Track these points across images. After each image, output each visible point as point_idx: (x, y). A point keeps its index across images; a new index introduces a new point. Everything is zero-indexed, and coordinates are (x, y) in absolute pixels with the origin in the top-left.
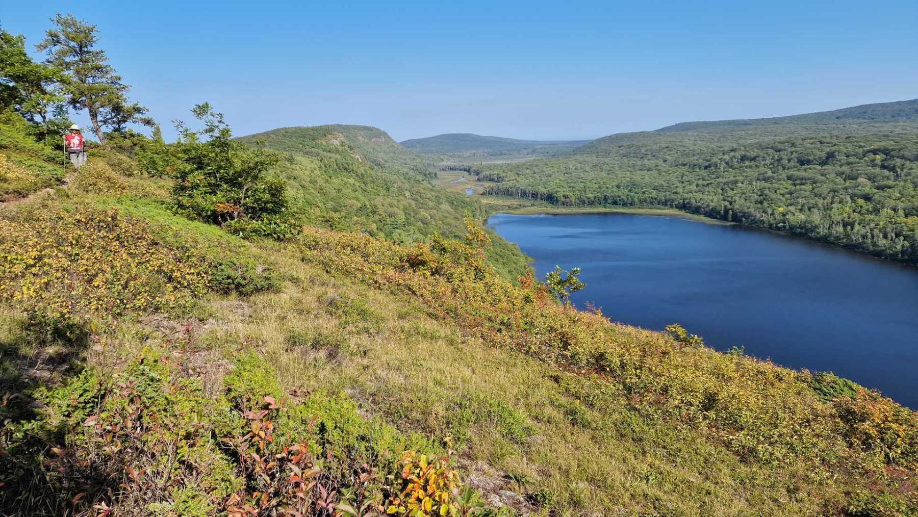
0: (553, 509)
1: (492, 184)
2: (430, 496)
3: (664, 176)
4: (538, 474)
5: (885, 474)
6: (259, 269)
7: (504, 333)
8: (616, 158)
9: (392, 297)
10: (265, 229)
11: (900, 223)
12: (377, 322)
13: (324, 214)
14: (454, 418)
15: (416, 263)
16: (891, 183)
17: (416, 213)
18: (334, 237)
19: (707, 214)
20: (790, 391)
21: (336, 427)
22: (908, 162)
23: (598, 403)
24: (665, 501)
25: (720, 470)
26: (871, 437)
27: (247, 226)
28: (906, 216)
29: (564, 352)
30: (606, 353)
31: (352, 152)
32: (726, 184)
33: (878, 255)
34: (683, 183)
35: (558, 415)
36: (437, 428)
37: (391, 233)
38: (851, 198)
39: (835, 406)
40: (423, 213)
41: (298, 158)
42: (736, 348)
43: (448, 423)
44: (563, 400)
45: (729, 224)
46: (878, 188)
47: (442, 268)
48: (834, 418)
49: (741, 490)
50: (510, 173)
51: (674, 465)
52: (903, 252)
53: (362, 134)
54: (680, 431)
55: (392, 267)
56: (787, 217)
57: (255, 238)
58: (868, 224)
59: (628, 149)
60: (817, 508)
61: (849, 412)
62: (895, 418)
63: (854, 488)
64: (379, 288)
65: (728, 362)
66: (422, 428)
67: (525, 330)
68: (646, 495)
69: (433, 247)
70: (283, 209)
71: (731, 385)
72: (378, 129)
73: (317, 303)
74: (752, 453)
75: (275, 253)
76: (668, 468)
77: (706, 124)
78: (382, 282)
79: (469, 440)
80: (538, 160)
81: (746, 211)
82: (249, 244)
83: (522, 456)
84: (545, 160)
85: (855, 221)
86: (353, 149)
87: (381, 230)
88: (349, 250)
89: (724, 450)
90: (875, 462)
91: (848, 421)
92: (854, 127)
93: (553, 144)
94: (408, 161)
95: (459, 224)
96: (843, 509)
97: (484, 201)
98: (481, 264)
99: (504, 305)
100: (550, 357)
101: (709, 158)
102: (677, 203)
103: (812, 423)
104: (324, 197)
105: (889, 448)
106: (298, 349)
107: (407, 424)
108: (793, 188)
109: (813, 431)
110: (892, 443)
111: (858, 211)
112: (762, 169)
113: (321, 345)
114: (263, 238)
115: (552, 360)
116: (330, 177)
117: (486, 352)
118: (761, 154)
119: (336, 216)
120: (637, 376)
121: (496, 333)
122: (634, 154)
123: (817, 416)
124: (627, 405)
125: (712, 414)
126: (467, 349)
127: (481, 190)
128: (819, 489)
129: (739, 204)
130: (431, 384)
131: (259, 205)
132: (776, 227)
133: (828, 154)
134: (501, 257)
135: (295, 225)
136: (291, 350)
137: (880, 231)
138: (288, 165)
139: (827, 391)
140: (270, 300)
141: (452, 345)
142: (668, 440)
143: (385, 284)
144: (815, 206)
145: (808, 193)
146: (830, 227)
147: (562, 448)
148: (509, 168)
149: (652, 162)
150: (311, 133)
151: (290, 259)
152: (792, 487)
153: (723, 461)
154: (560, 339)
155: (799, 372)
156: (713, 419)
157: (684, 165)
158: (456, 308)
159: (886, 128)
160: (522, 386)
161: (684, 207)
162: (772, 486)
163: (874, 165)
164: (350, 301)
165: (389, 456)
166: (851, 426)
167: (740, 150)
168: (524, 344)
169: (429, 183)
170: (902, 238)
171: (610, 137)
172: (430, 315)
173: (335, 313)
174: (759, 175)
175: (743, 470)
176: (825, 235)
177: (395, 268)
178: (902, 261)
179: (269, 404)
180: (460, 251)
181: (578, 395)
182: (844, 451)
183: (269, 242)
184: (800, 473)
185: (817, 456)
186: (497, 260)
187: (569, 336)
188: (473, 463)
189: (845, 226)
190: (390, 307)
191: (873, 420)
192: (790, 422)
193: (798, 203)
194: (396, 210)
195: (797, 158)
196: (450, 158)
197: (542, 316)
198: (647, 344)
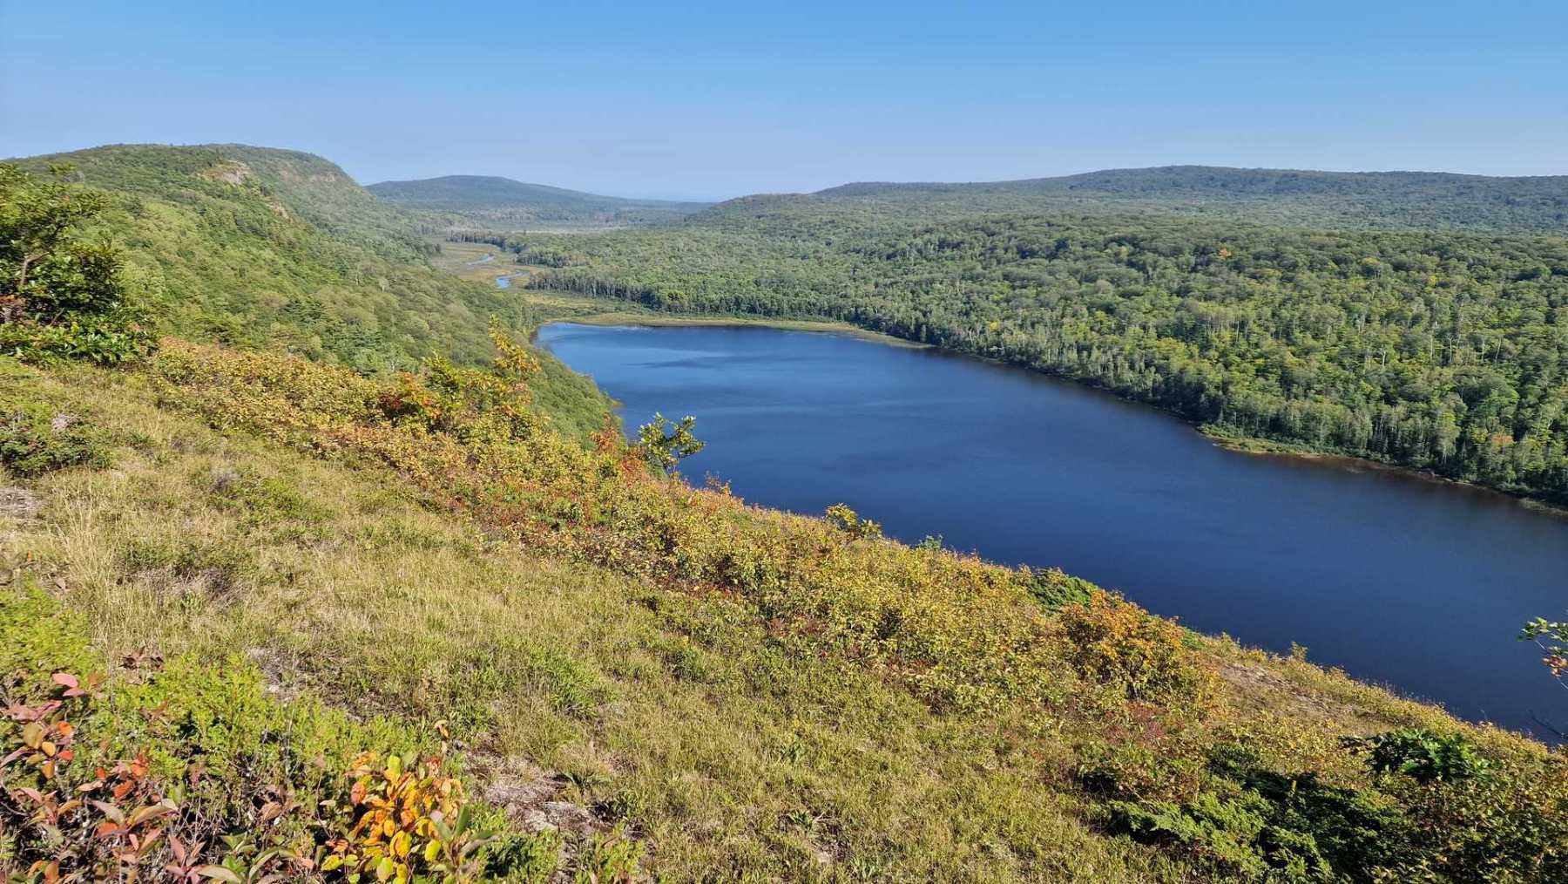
0: (640, 823)
1: (545, 270)
2: (406, 829)
3: (827, 268)
4: (615, 767)
5: (1127, 714)
6: (60, 423)
7: (563, 530)
8: (754, 236)
9: (349, 473)
10: (74, 343)
11: (1151, 348)
12: (317, 521)
13: (211, 316)
14: (465, 686)
15: (396, 409)
16: (1139, 288)
17: (401, 319)
18: (227, 360)
19: (889, 332)
20: (1003, 599)
21: (216, 722)
22: (1162, 258)
23: (719, 638)
24: (819, 787)
25: (902, 730)
26: (1110, 662)
27: (31, 337)
28: (1159, 337)
29: (667, 558)
30: (734, 555)
31: (267, 199)
32: (918, 283)
33: (1122, 394)
34: (855, 280)
35: (651, 665)
36: (432, 704)
37: (351, 354)
38: (1088, 309)
39: (1062, 619)
40: (416, 319)
41: (153, 205)
42: (931, 538)
43: (453, 695)
44: (662, 638)
45: (921, 346)
46: (1123, 295)
47: (448, 419)
48: (1062, 636)
49: (932, 757)
50: (576, 252)
51: (835, 728)
52: (1155, 390)
53: (289, 166)
54: (845, 673)
55: (350, 417)
56: (1003, 336)
57: (53, 361)
58: (1110, 348)
59: (773, 222)
60: (1036, 774)
61: (1081, 626)
62: (1141, 631)
63: (1086, 738)
64: (323, 456)
65: (915, 560)
66: (404, 708)
67: (602, 523)
68: (789, 782)
69: (432, 379)
70: (115, 305)
71: (921, 595)
72: (322, 159)
73: (190, 488)
74: (947, 698)
75: (97, 391)
76: (825, 734)
77: (889, 188)
78: (329, 445)
79: (492, 722)
80: (626, 232)
81: (947, 326)
82: (37, 372)
83: (589, 740)
84: (637, 233)
85: (1093, 344)
86: (269, 194)
87: (330, 348)
88: (259, 386)
89: (908, 697)
90: (1114, 697)
91: (1080, 640)
92: (1093, 203)
93: (650, 205)
94: (384, 222)
95: (484, 339)
96: (1071, 771)
97: (532, 299)
98: (523, 410)
99: (565, 482)
100: (642, 568)
101: (893, 241)
102: (846, 312)
103: (1032, 647)
104: (209, 283)
105: (1133, 675)
106: (144, 576)
107: (373, 703)
108: (1011, 293)
109: (1034, 658)
110: (1137, 668)
111: (1097, 328)
112: (969, 262)
113: (197, 568)
114: (69, 361)
115: (645, 572)
116: (223, 246)
117: (529, 566)
118: (967, 238)
119: (237, 320)
120: (781, 590)
121: (549, 532)
122: (781, 229)
123: (1038, 635)
124: (765, 638)
125: (891, 643)
126: (492, 561)
127: (525, 280)
128: (1040, 745)
129: (938, 316)
130: (422, 628)
131: (59, 295)
132: (988, 352)
133: (1057, 241)
134: (562, 398)
135: (141, 336)
136: (129, 580)
137: (1125, 359)
138: (130, 218)
139: (1053, 597)
140: (84, 483)
141: (466, 556)
142: (826, 689)
143: (334, 450)
144: (1040, 320)
145: (1030, 301)
146: (1061, 353)
147: (656, 718)
148: (576, 243)
149: (810, 245)
150: (179, 158)
151: (132, 402)
152: (1002, 745)
153: (907, 715)
154: (661, 536)
155: (1014, 571)
156: (893, 650)
157: (858, 252)
158: (474, 490)
159: (1134, 206)
160: (591, 621)
161: (857, 318)
162: (975, 747)
163: (1119, 262)
164: (259, 483)
165: (328, 765)
166: (1084, 647)
167: (938, 230)
168: (598, 547)
169: (426, 264)
170: (1153, 369)
171: (743, 199)
172: (424, 504)
173: (228, 507)
174: (964, 270)
175: (935, 726)
176: (1053, 365)
177: (355, 418)
178: (1153, 403)
179: (66, 688)
180: (484, 387)
181: (687, 627)
182: (1075, 684)
183: (83, 369)
184: (1015, 723)
185: (1037, 697)
186: (555, 405)
187: (675, 531)
188: (499, 761)
189: (1079, 351)
190: (344, 492)
191: (1113, 636)
192: (1002, 648)
193: (1017, 315)
194: (358, 310)
195: (1017, 247)
196: (466, 219)
197: (631, 498)
198: (797, 537)
